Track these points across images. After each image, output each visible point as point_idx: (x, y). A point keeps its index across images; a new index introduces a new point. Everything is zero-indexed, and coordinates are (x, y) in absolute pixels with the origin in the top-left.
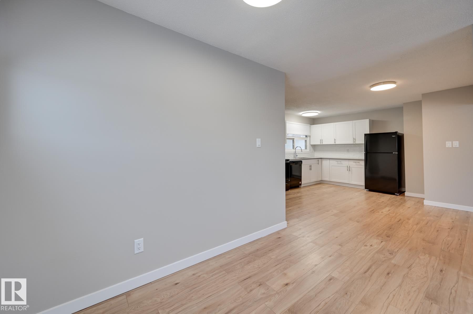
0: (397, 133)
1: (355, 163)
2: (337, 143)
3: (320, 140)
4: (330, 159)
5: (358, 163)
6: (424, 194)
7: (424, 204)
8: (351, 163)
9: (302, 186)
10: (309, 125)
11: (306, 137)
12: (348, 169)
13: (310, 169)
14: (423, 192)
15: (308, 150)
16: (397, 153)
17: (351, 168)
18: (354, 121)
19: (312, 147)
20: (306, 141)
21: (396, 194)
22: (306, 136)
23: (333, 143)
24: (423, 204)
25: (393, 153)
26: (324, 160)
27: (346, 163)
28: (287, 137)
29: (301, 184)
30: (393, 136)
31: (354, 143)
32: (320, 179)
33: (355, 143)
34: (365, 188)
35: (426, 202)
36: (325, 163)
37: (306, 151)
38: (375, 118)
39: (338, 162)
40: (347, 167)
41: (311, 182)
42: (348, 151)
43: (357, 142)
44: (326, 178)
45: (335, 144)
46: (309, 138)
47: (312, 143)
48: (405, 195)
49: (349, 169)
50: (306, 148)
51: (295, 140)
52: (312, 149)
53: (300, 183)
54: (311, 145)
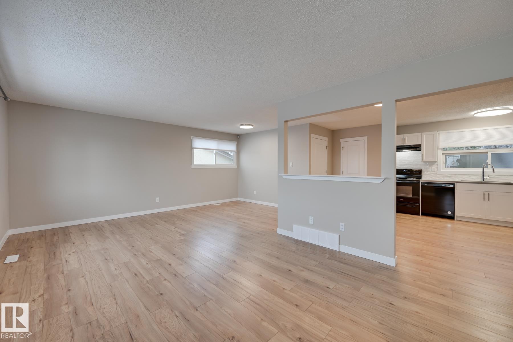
9: (456, 218)
41: (487, 219)
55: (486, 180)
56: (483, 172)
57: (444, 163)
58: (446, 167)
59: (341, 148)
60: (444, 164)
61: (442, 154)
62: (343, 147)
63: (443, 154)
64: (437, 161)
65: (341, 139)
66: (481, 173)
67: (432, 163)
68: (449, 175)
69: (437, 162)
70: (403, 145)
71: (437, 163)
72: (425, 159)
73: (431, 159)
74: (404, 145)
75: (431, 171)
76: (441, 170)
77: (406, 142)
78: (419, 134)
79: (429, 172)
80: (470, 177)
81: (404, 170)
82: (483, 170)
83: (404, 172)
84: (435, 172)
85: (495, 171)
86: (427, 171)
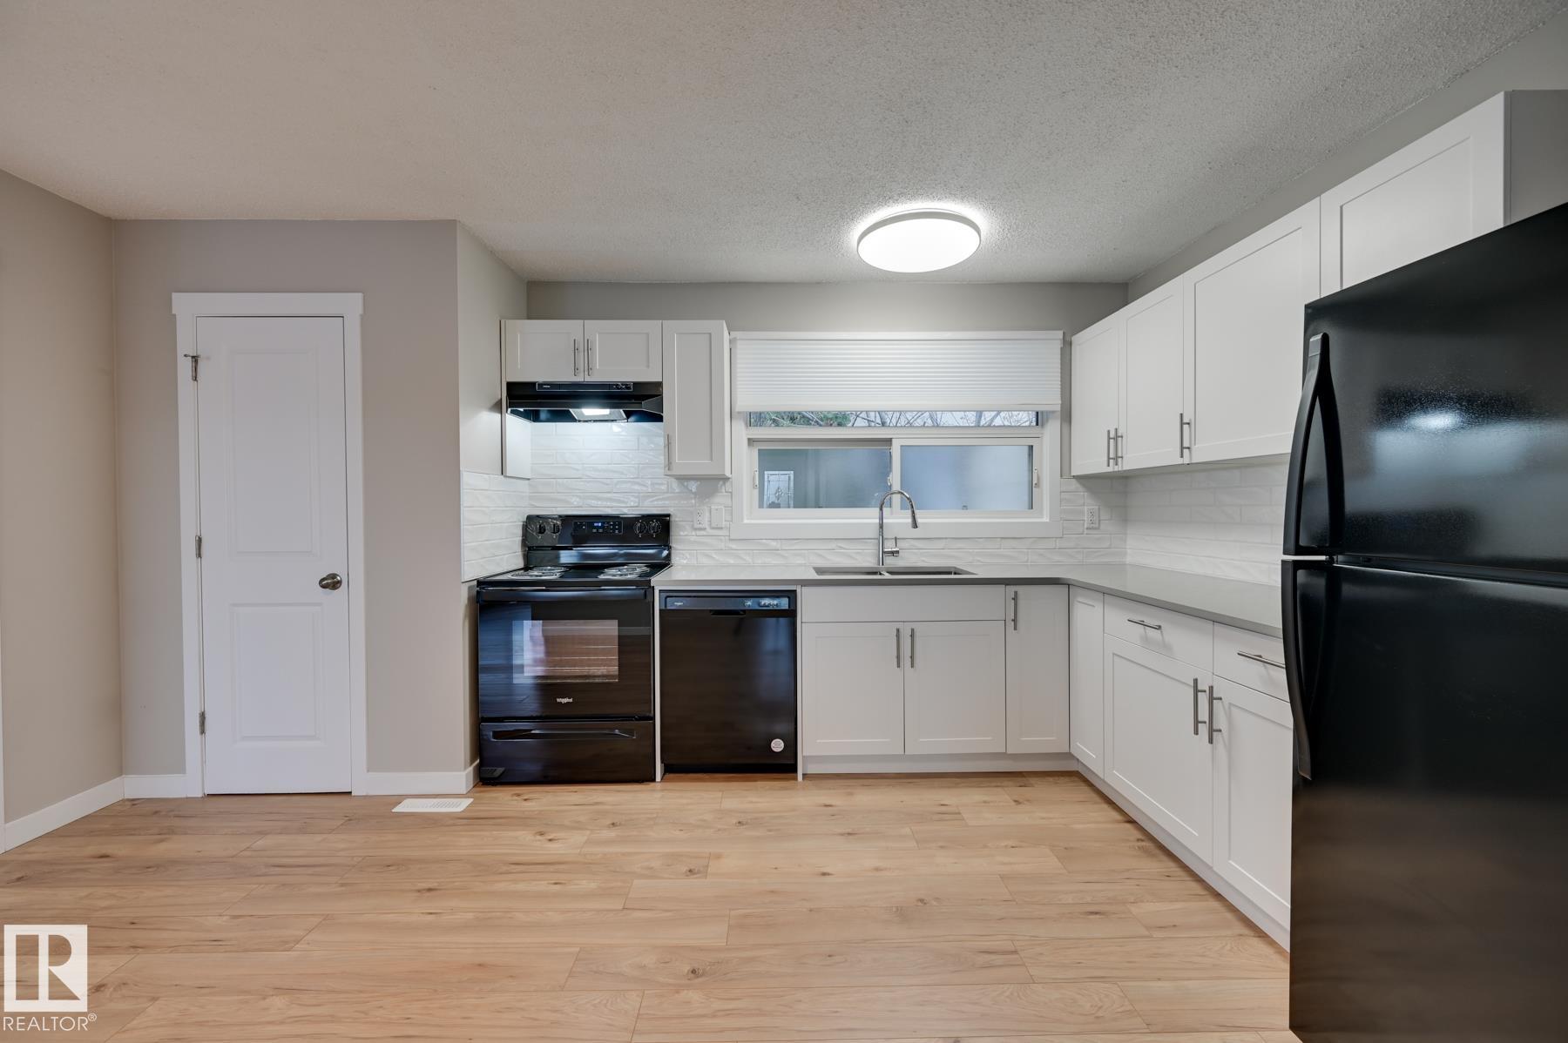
4: (1104, 593)
10: (1057, 333)
11: (1038, 423)
15: (1045, 514)
20: (1031, 450)
22: (1037, 418)
26: (1080, 596)
37: (1024, 518)
41: (909, 752)
44: (1089, 755)
45: (1185, 460)
46: (1055, 429)
47: (1078, 467)
50: (1030, 503)
53: (777, 745)
54: (1084, 479)
55: (891, 562)
56: (881, 526)
57: (754, 487)
58: (761, 506)
59: (184, 367)
60: (756, 492)
61: (746, 442)
62: (195, 359)
63: (751, 442)
64: (728, 474)
65: (175, 296)
66: (874, 533)
67: (711, 483)
68: (774, 544)
69: (726, 479)
70: (579, 379)
71: (728, 484)
72: (683, 465)
73: (702, 466)
74: (588, 379)
75: (706, 525)
76: (746, 521)
77: (597, 364)
78: (651, 326)
79: (701, 529)
80: (841, 548)
81: (596, 524)
82: (881, 518)
83: (595, 531)
84: (722, 528)
85: (919, 521)
86: (693, 525)
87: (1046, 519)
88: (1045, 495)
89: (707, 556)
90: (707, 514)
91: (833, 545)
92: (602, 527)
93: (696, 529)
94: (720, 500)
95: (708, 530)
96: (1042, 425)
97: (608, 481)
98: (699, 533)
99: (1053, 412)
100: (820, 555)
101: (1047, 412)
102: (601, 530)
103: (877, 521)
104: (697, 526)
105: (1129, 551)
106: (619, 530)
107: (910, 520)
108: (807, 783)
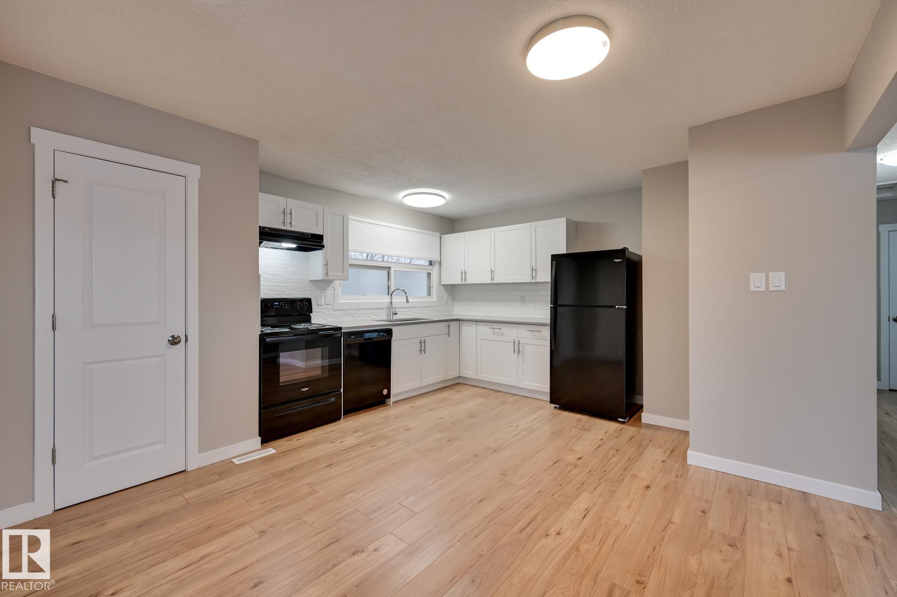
0: (625, 253)
1: (531, 333)
2: (497, 280)
3: (462, 273)
4: (477, 321)
5: (538, 334)
6: (688, 419)
7: (689, 462)
8: (523, 334)
9: (392, 399)
10: (438, 234)
11: (431, 265)
12: (516, 349)
13: (422, 350)
14: (685, 416)
15: (434, 298)
16: (624, 307)
17: (522, 347)
18: (533, 223)
19: (445, 289)
20: (429, 274)
21: (619, 419)
22: (431, 263)
23: (489, 281)
24: (686, 461)
25: (617, 307)
26: (465, 324)
27: (511, 333)
28: (351, 262)
29: (388, 396)
30: (617, 261)
31: (532, 281)
32: (453, 374)
33: (534, 281)
34: (552, 402)
35: (695, 458)
36: (468, 331)
37: (429, 299)
38: (582, 215)
39: (496, 330)
40: (514, 342)
41: (423, 385)
42: (523, 300)
43: (540, 279)
44: (468, 373)
45: (492, 282)
46: (436, 267)
47: (445, 281)
48: (642, 421)
49: (518, 348)
50: (429, 294)
51: (392, 272)
52: (445, 295)
53: (385, 392)
54: (444, 285)
55: (395, 317)
56: (391, 303)
65: (34, 131)
67: (325, 284)
71: (332, 284)
74: (289, 228)
75: (323, 303)
76: (340, 301)
78: (319, 208)
79: (321, 305)
81: (275, 303)
82: (391, 300)
83: (275, 307)
84: (330, 305)
85: (409, 300)
86: (317, 303)
87: (435, 300)
88: (434, 291)
89: (324, 318)
90: (324, 298)
91: (372, 311)
92: (279, 305)
93: (318, 305)
94: (329, 291)
95: (324, 306)
96: (433, 265)
97: (275, 280)
98: (320, 307)
99: (437, 261)
100: (369, 316)
101: (435, 261)
102: (278, 307)
103: (390, 301)
104: (319, 304)
105: (455, 310)
106: (288, 306)
107: (405, 300)
108: (395, 405)
